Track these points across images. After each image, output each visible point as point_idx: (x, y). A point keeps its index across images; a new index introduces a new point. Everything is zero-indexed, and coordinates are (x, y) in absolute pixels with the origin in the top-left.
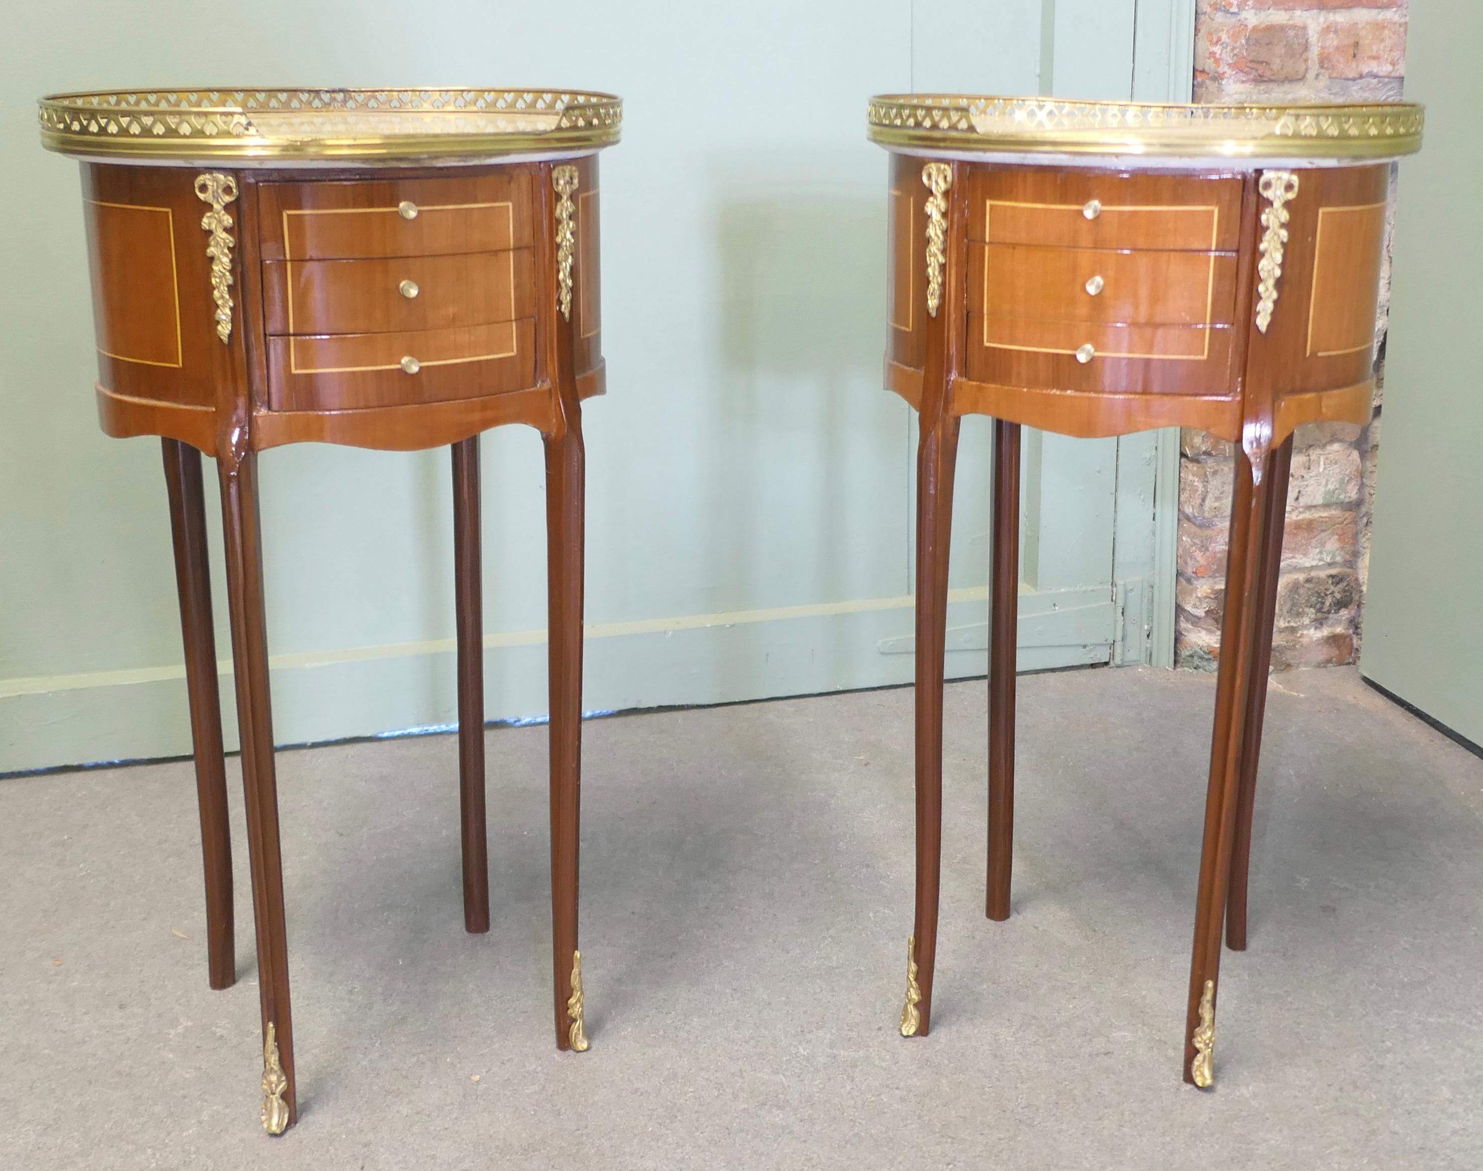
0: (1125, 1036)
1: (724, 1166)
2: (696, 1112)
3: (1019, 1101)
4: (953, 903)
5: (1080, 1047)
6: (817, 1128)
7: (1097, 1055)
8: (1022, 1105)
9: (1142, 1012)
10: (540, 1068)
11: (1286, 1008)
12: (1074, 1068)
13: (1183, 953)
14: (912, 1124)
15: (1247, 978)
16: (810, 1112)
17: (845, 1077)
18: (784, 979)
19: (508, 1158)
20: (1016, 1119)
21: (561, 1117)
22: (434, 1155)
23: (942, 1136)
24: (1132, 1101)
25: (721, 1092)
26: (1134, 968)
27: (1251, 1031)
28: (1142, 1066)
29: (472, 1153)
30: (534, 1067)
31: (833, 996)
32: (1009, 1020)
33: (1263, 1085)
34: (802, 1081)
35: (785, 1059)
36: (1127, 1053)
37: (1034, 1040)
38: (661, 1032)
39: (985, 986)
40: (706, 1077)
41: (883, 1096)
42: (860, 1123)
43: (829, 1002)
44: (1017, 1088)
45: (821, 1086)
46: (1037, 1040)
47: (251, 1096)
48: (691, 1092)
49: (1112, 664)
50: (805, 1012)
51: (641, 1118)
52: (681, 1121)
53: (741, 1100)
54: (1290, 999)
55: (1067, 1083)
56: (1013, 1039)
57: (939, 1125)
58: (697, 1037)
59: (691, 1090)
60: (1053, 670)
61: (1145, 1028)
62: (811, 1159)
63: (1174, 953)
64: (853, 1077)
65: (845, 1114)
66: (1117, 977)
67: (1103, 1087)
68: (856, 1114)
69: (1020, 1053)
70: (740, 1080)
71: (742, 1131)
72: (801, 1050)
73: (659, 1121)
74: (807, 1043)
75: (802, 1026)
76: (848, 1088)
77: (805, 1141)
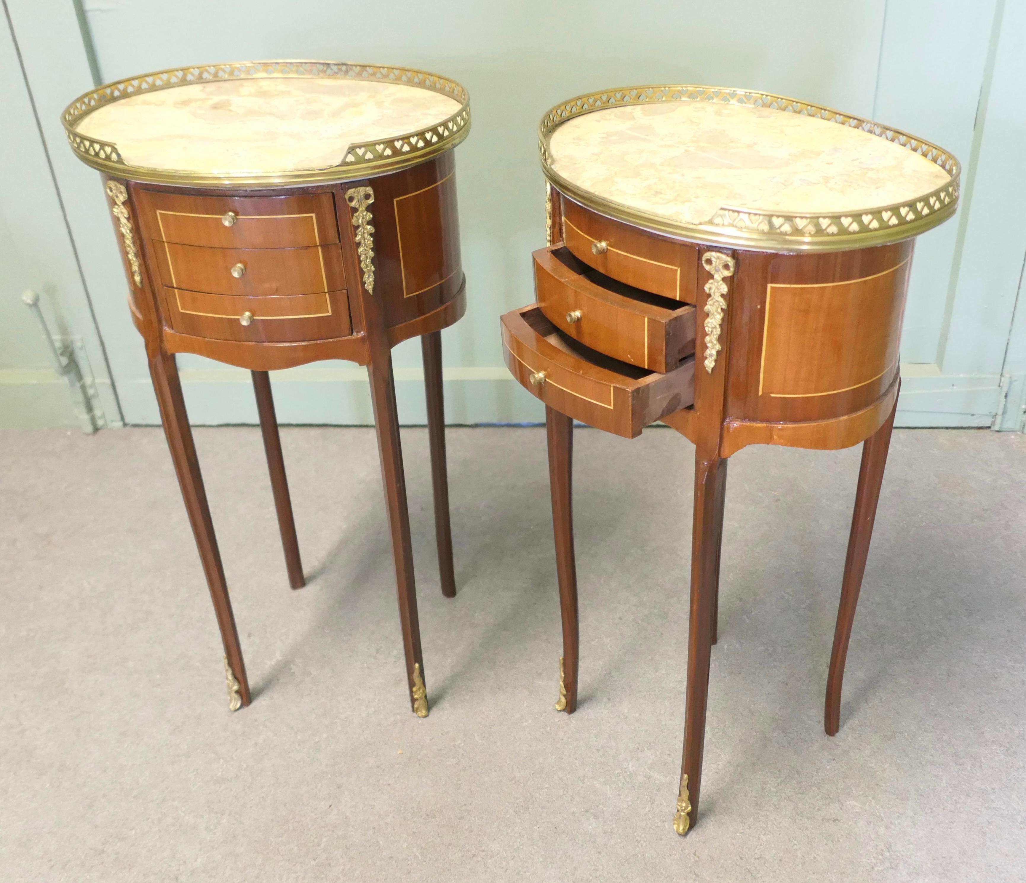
0: (855, 806)
1: (541, 862)
2: (543, 807)
3: (756, 851)
4: (786, 647)
5: (819, 810)
6: (613, 842)
7: (828, 820)
8: (756, 857)
9: (877, 785)
10: (463, 744)
11: (987, 805)
12: (807, 829)
13: (931, 732)
14: (675, 855)
15: (969, 768)
16: (614, 826)
17: (649, 799)
18: (645, 696)
19: (415, 819)
20: (747, 868)
21: (460, 791)
22: (374, 805)
23: (691, 872)
24: (835, 871)
25: (565, 793)
26: (889, 740)
27: (952, 822)
28: (856, 838)
29: (396, 810)
30: (459, 742)
31: (670, 719)
32: (779, 771)
33: (937, 879)
34: (620, 795)
35: (617, 772)
36: (850, 823)
37: (789, 795)
38: (548, 729)
39: (775, 734)
40: (561, 776)
41: (666, 824)
42: (642, 846)
43: (666, 725)
44: (759, 838)
45: (630, 803)
46: (792, 796)
47: (292, 728)
48: (547, 788)
49: (992, 429)
50: (647, 731)
51: (507, 803)
52: (529, 813)
53: (575, 803)
54: (993, 797)
55: (795, 842)
56: (775, 790)
57: (693, 860)
58: (569, 738)
59: (547, 786)
60: (947, 428)
61: (873, 801)
62: (597, 870)
63: (925, 731)
64: (654, 800)
65: (635, 834)
66: (873, 745)
67: (819, 853)
68: (643, 836)
69: (775, 806)
70: (581, 784)
71: (564, 832)
72: (630, 766)
73: (517, 809)
74: (637, 760)
75: (639, 744)
76: (647, 810)
77: (600, 853)
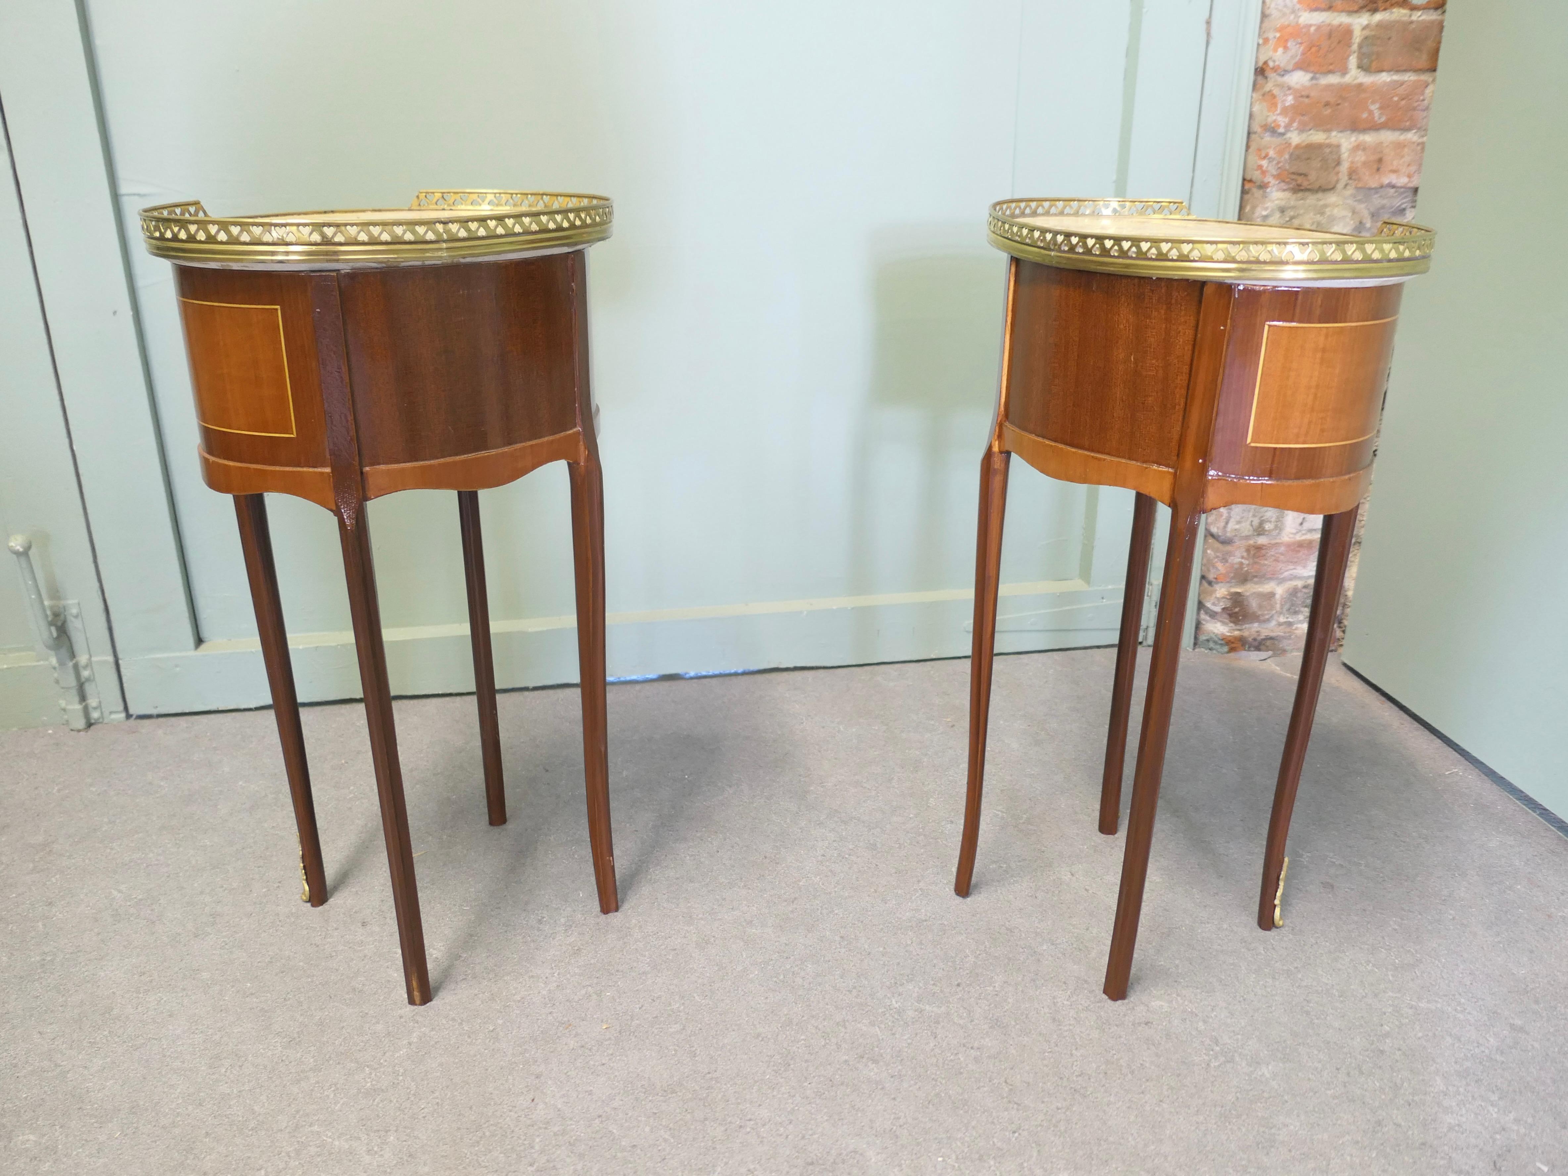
0: (1162, 1006)
1: (827, 1120)
2: (806, 1061)
3: (1074, 1068)
4: (1020, 861)
5: (1125, 1015)
6: (905, 1085)
7: (1139, 1024)
8: (1076, 1073)
9: (1176, 981)
10: (682, 1007)
11: (1297, 985)
12: (1120, 1037)
13: (1208, 923)
14: (984, 1086)
15: (1263, 952)
16: (900, 1067)
17: (929, 1034)
18: (882, 929)
19: (650, 1098)
20: (1072, 1088)
21: (697, 1059)
22: (591, 1091)
23: (1010, 1102)
24: (1169, 1074)
25: (828, 1041)
26: (1169, 936)
27: (1269, 1007)
28: (1177, 1038)
29: (622, 1092)
30: (678, 1005)
31: (921, 949)
32: (1065, 983)
33: (1281, 1065)
34: (894, 1034)
35: (880, 1011)
36: (1164, 1024)
37: (1086, 1005)
38: (782, 977)
39: (1045, 947)
40: (816, 1025)
41: (960, 1056)
42: (941, 1083)
43: (918, 954)
44: (1072, 1055)
45: (909, 1041)
46: (1089, 1005)
47: (453, 1020)
48: (803, 1039)
49: (1144, 644)
50: (899, 964)
51: (761, 1063)
52: (793, 1070)
53: (843, 1050)
54: (1300, 976)
55: (1114, 1052)
56: (1069, 1003)
57: (1007, 1089)
58: (810, 984)
59: (803, 1037)
61: (1179, 998)
62: (899, 1118)
63: (1201, 923)
64: (936, 1033)
65: (929, 1072)
66: (1154, 944)
67: (1144, 1059)
68: (938, 1073)
69: (1075, 1018)
70: (843, 1030)
71: (842, 1084)
72: (894, 1002)
73: (775, 1068)
74: (899, 995)
75: (895, 978)
76: (932, 1045)
77: (894, 1099)
